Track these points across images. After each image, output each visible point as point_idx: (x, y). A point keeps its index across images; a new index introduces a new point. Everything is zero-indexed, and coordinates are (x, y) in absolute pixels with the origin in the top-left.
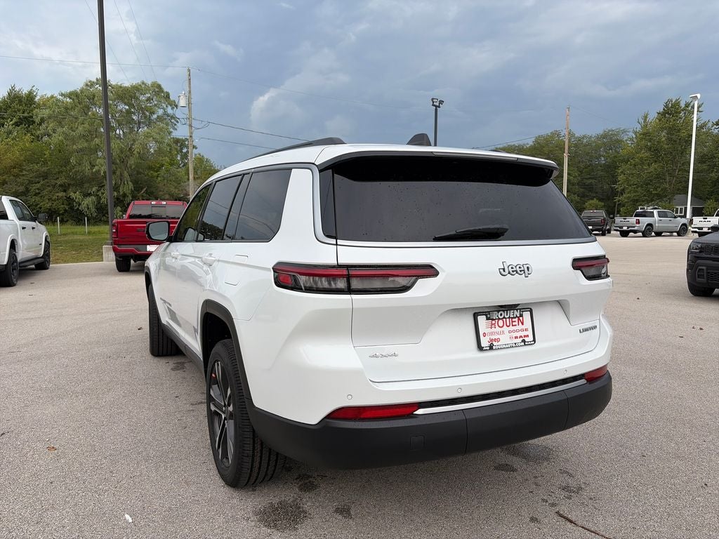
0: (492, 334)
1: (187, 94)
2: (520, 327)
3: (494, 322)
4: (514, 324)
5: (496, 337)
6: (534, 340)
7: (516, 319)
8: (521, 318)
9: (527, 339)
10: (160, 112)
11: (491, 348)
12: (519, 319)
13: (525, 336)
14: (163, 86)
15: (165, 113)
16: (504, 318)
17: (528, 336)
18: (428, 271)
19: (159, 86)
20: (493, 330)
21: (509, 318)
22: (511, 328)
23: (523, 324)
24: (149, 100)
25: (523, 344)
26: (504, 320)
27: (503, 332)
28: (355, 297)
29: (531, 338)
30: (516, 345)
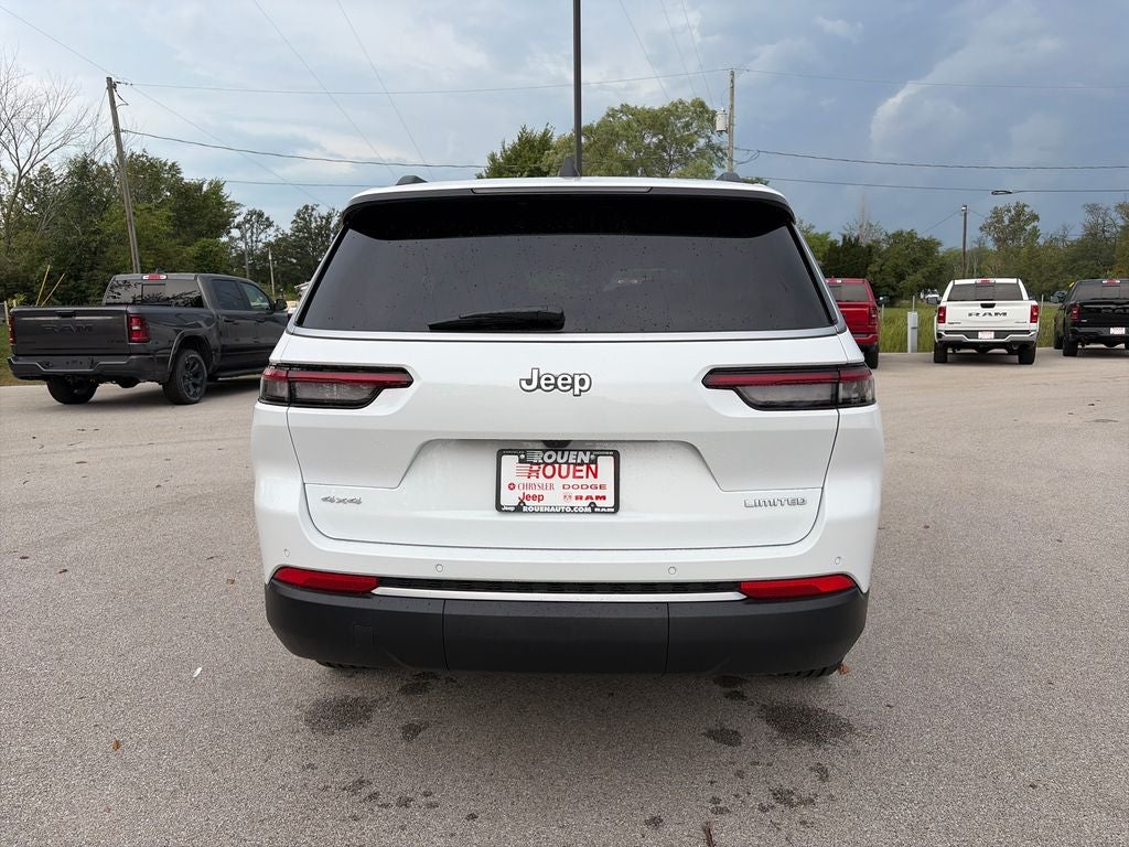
0: (529, 486)
1: (728, 111)
2: (591, 480)
3: (535, 468)
4: (578, 474)
5: (537, 493)
6: (617, 507)
7: (584, 468)
8: (593, 467)
9: (599, 503)
10: (702, 142)
11: (518, 509)
12: (589, 468)
13: (597, 498)
14: (707, 104)
15: (710, 146)
16: (556, 462)
17: (604, 498)
18: (397, 377)
19: (702, 105)
20: (533, 480)
21: (567, 463)
22: (570, 481)
23: (595, 476)
24: (687, 126)
25: (589, 510)
26: (557, 466)
27: (552, 487)
28: (293, 410)
29: (610, 502)
30: (573, 511)
